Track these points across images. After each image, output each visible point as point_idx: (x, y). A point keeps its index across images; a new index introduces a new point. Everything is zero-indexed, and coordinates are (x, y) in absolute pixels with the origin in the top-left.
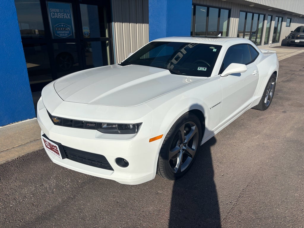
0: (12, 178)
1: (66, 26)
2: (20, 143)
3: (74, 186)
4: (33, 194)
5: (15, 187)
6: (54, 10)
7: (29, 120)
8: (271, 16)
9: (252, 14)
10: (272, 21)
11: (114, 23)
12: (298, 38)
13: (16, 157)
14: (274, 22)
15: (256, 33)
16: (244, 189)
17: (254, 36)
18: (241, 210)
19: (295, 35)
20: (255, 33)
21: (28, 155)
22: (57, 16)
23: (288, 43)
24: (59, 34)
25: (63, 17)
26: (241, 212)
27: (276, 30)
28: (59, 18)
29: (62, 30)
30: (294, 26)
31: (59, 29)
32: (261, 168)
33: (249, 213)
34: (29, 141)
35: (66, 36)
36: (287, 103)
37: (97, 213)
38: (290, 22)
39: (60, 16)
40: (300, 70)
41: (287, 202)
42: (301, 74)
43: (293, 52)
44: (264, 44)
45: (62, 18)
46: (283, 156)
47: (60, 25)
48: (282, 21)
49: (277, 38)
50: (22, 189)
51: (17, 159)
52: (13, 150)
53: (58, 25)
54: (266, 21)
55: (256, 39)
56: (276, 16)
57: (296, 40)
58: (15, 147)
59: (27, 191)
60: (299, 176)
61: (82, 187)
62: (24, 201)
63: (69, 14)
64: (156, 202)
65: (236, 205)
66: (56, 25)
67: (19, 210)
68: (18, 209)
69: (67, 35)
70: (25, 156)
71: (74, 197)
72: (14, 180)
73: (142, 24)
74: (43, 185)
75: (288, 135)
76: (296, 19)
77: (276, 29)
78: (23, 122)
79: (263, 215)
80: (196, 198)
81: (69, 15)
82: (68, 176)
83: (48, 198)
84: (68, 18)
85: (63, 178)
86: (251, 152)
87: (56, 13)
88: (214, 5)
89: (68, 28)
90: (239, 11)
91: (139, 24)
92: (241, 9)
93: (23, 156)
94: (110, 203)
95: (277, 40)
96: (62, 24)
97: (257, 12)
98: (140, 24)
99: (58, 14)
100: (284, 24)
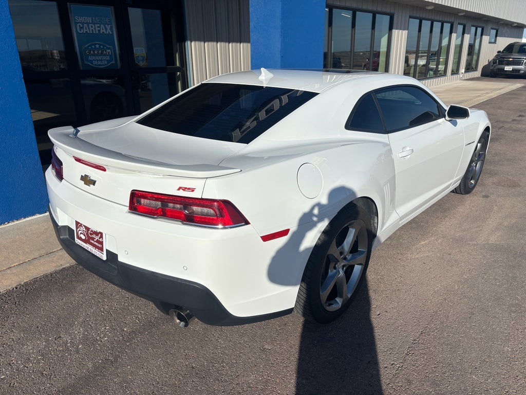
0: (6, 324)
1: (104, 46)
2: (22, 258)
3: (116, 339)
4: (42, 355)
5: (11, 342)
6: (81, 19)
7: (38, 216)
8: (462, 26)
9: (429, 22)
10: (466, 35)
11: (189, 42)
12: (509, 64)
13: (14, 286)
14: (469, 35)
15: (438, 54)
16: (415, 340)
17: (435, 59)
18: (411, 378)
19: (505, 58)
20: (435, 54)
21: (35, 281)
22: (88, 30)
23: (493, 72)
24: (91, 62)
25: (99, 31)
26: (409, 382)
27: (471, 49)
28: (91, 32)
29: (98, 55)
30: (503, 42)
31: (92, 52)
32: (445, 299)
33: (423, 384)
34: (37, 255)
35: (104, 65)
36: (491, 180)
37: (156, 389)
38: (496, 36)
39: (93, 29)
40: (514, 120)
41: (491, 362)
42: (514, 128)
43: (501, 87)
44: (452, 74)
45: (97, 32)
46: (483, 278)
47: (93, 44)
48: (482, 35)
49: (474, 62)
50: (23, 345)
51: (16, 288)
52: (8, 271)
53: (88, 46)
54: (454, 35)
55: (438, 64)
56: (473, 26)
57: (506, 67)
58: (13, 266)
59: (31, 349)
60: (511, 314)
61: (130, 340)
62: (26, 368)
63: (109, 26)
64: (262, 366)
65: (400, 370)
66: (87, 46)
67: (17, 385)
68: (14, 384)
69: (106, 62)
70: (30, 283)
71: (116, 360)
72: (9, 329)
73: (238, 44)
74: (60, 337)
75: (493, 239)
76: (505, 30)
77: (471, 47)
78: (27, 219)
79: (449, 387)
80: (332, 358)
81: (108, 28)
82: (105, 320)
83: (69, 361)
84: (108, 33)
85: (97, 324)
86: (428, 271)
87: (85, 25)
88: (365, 7)
89: (108, 51)
90: (408, 17)
91: (234, 44)
92: (411, 14)
93: (26, 284)
94: (180, 368)
95: (474, 66)
96: (96, 44)
97: (438, 19)
98: (236, 44)
99: (90, 25)
100: (486, 39)
